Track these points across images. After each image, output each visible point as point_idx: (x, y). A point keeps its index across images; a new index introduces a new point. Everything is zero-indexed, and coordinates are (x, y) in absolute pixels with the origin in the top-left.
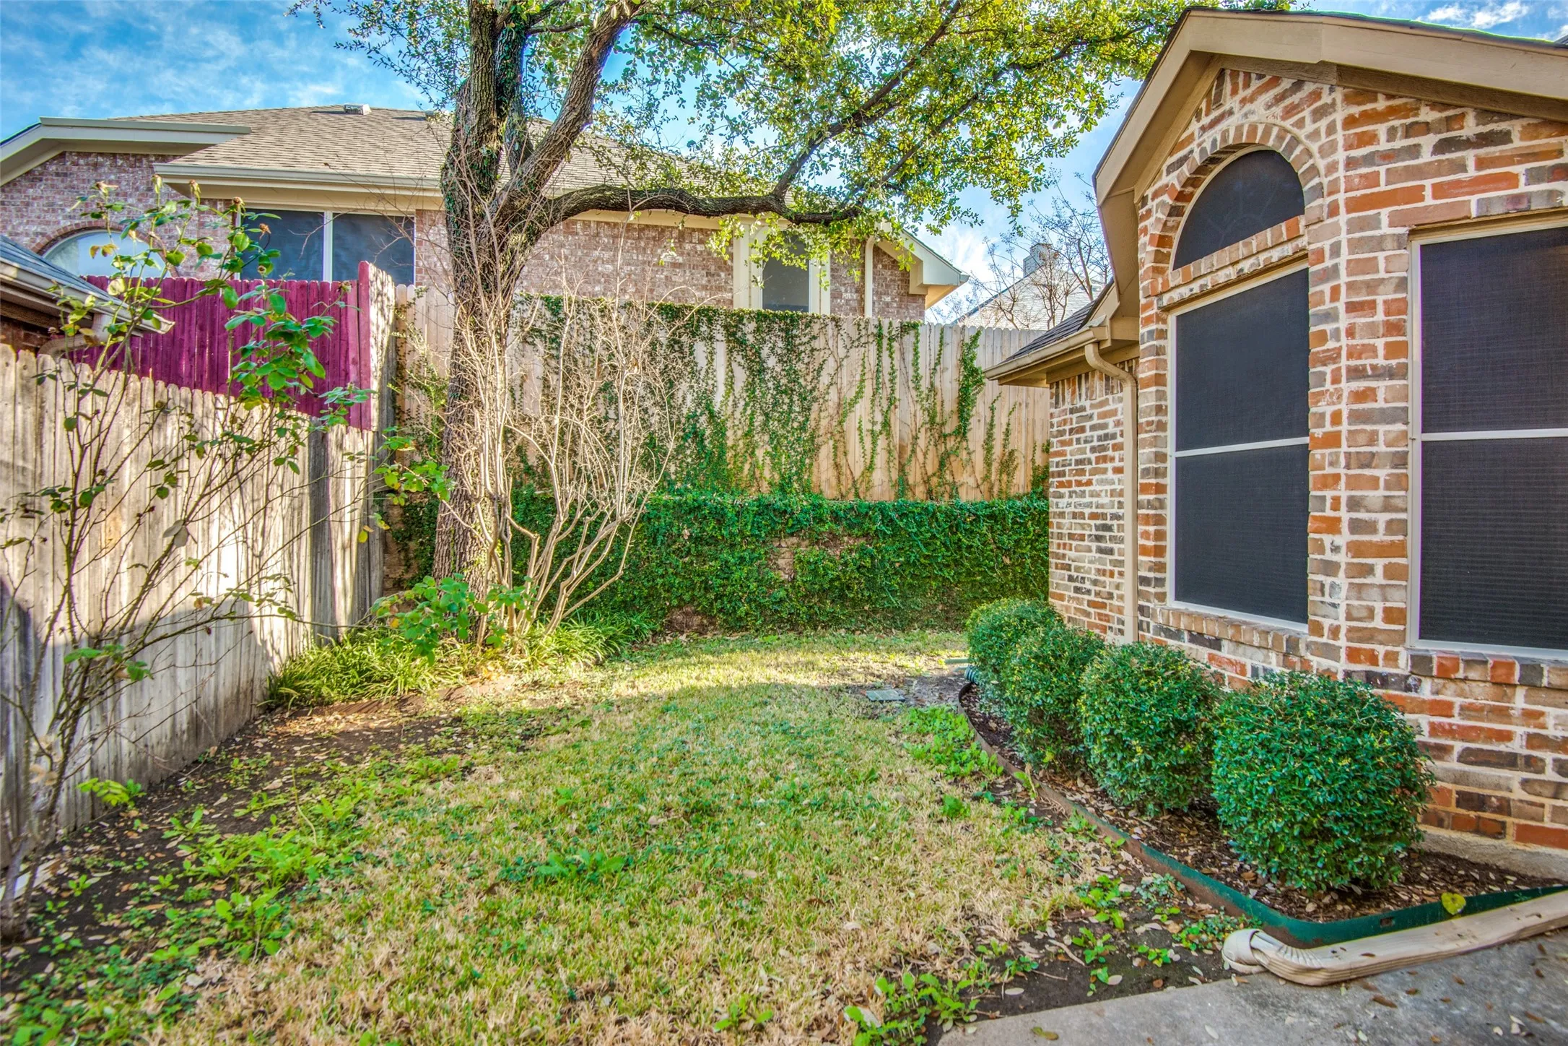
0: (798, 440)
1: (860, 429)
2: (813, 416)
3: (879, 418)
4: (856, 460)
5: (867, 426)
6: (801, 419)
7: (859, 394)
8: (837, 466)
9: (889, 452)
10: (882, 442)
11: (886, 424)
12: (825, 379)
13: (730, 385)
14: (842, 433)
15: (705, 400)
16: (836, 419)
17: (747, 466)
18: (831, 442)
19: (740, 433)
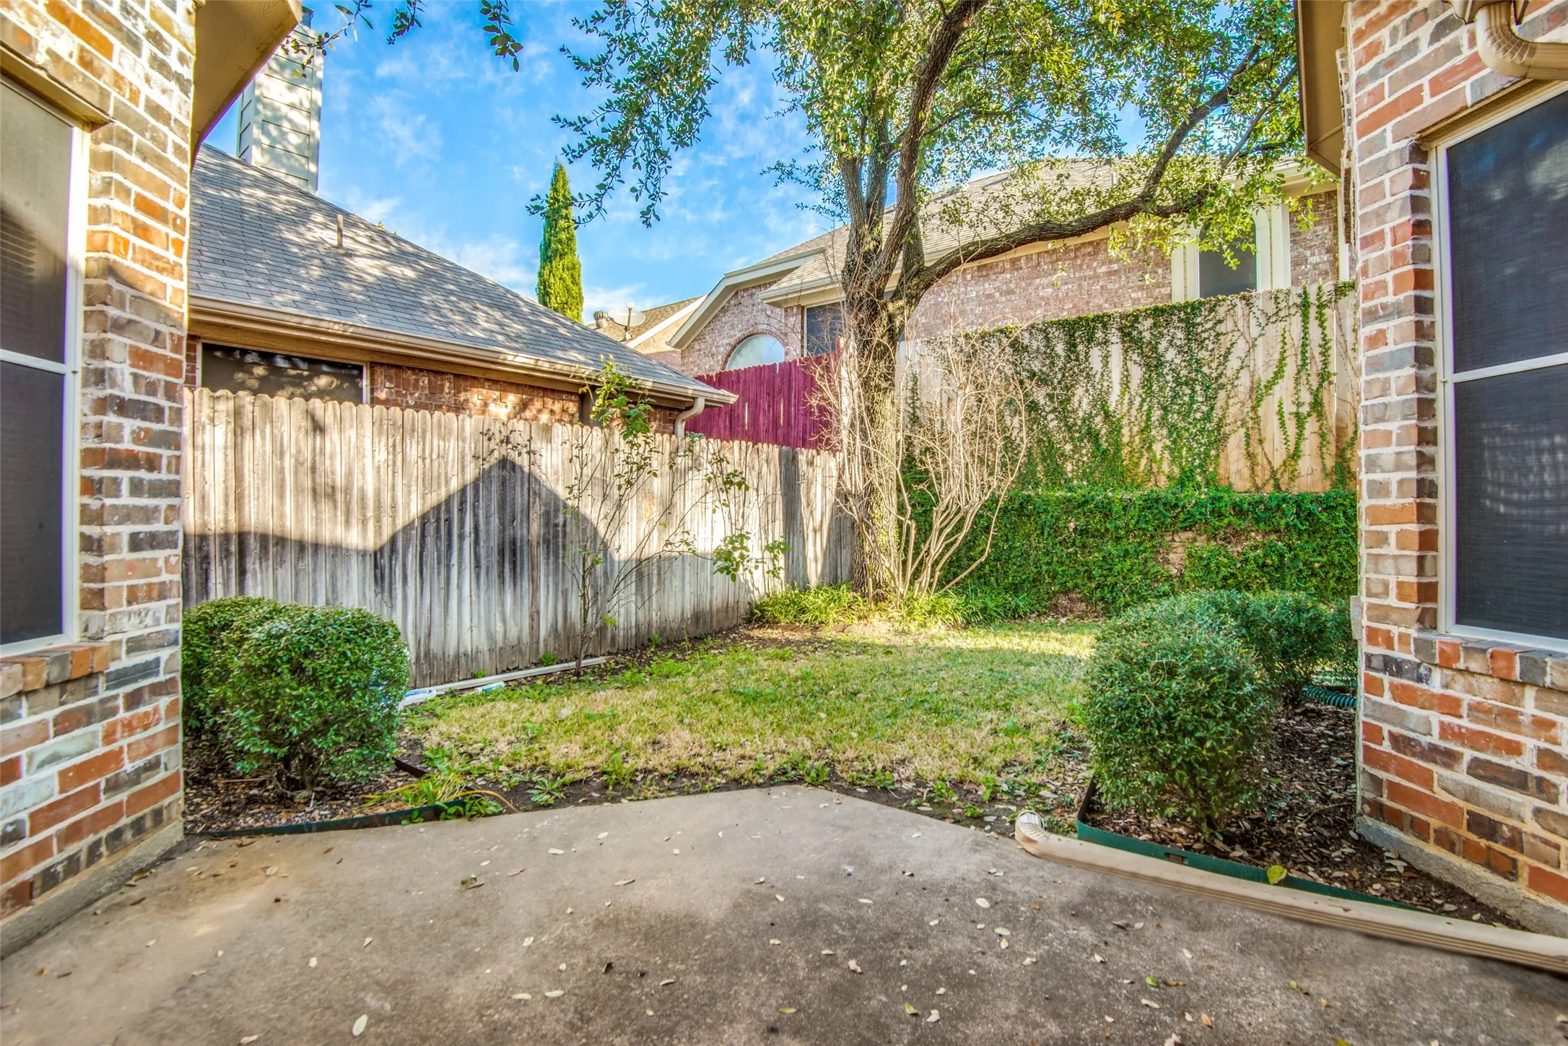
0: (1202, 431)
1: (1280, 413)
2: (1220, 403)
3: (1306, 397)
4: (1276, 449)
5: (1289, 408)
6: (1205, 409)
7: (1279, 374)
8: (1250, 456)
9: (1322, 436)
10: (1311, 426)
11: (1317, 405)
12: (1234, 363)
13: (1126, 383)
14: (1256, 419)
15: (1101, 403)
16: (1249, 404)
17: (1144, 462)
18: (1243, 431)
19: (1136, 429)
